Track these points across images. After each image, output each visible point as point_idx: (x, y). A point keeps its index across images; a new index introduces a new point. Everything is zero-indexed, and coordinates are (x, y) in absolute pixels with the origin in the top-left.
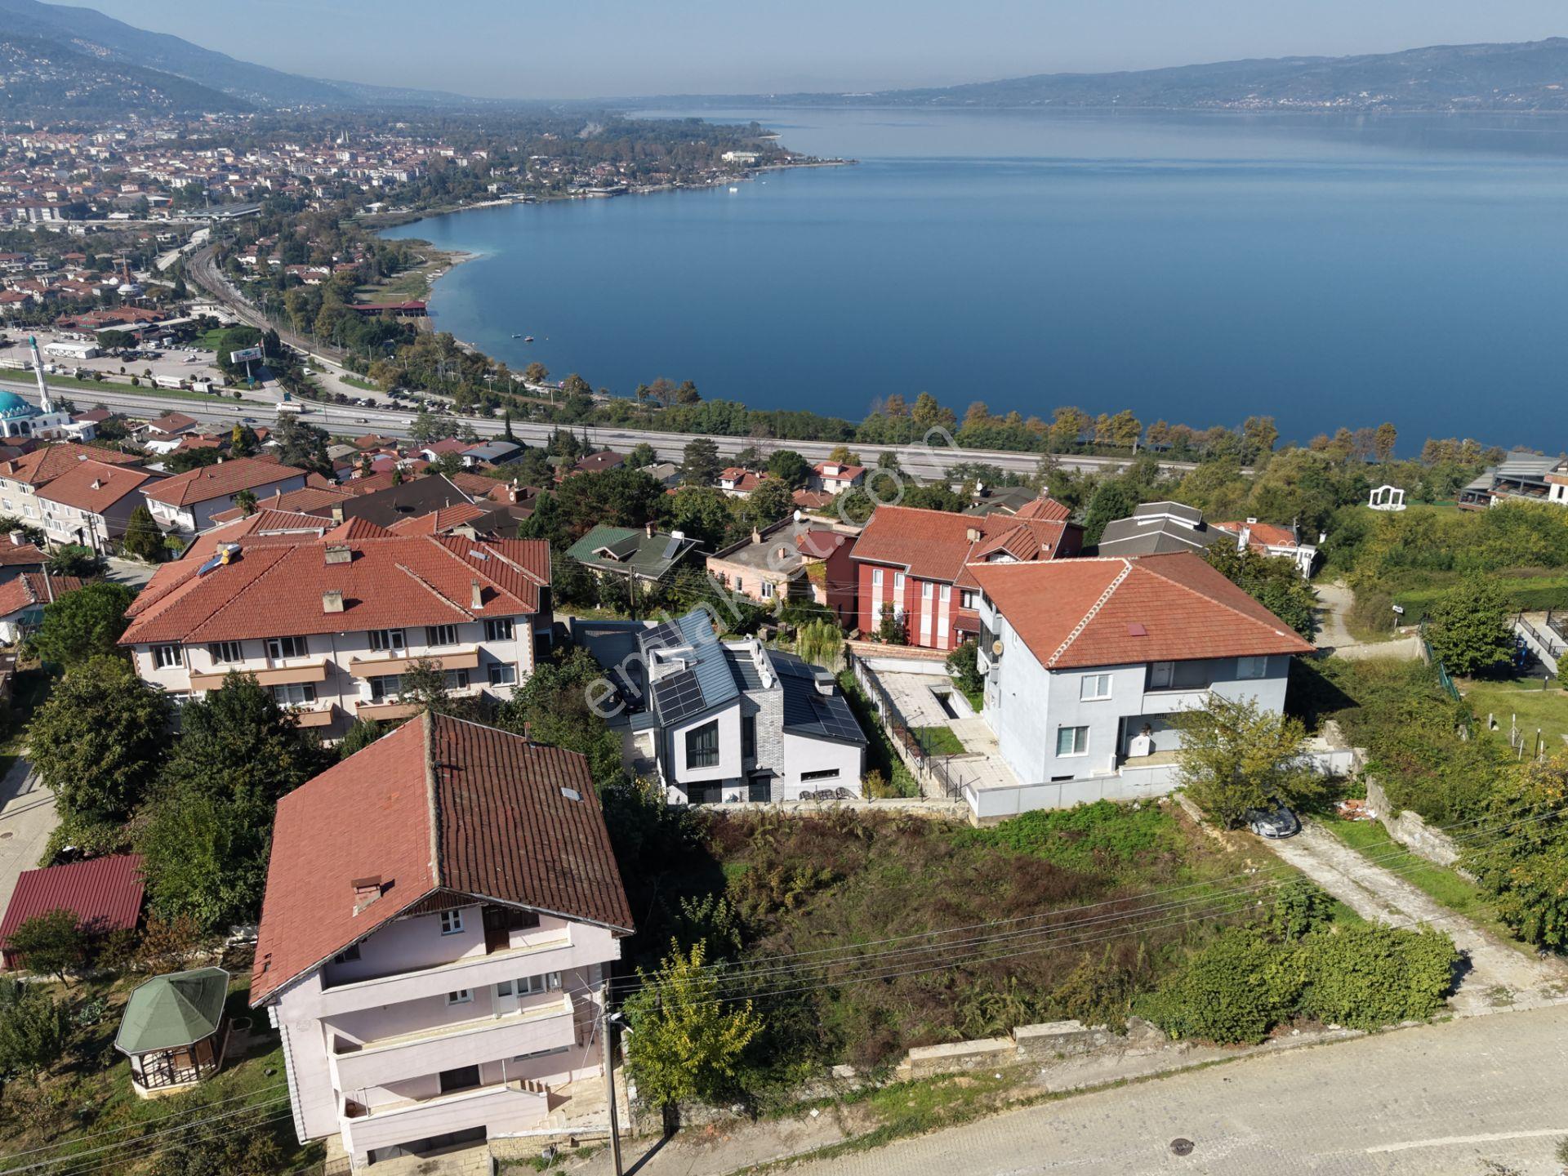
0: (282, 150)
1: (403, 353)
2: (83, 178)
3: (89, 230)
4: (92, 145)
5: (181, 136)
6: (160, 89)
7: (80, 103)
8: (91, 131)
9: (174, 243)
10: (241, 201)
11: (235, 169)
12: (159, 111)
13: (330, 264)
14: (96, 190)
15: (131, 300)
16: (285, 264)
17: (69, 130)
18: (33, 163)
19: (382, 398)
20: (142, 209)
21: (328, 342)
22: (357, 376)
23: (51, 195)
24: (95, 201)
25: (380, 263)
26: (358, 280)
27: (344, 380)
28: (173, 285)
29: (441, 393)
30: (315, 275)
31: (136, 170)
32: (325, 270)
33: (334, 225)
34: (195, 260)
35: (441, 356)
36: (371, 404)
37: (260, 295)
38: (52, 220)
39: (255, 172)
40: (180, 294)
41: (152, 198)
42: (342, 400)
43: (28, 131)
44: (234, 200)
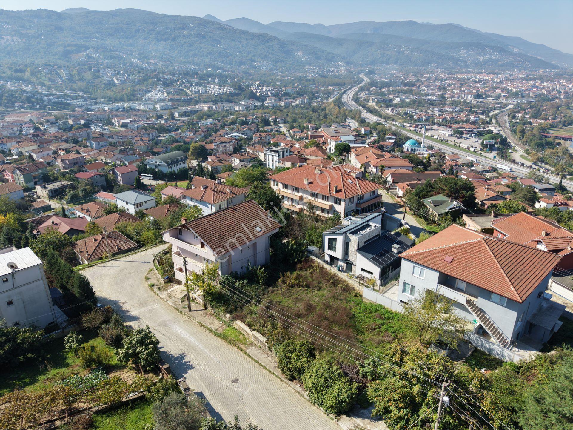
0: (558, 82)
1: (547, 151)
2: (487, 87)
3: (478, 102)
4: (497, 78)
5: (527, 76)
6: (529, 62)
7: (502, 66)
8: (500, 74)
9: (500, 108)
10: (532, 97)
11: (537, 87)
12: (525, 68)
13: (545, 119)
14: (488, 91)
15: (472, 123)
16: (530, 118)
17: (493, 73)
18: (476, 82)
19: (528, 163)
20: (499, 97)
21: (525, 143)
22: (526, 155)
23: (474, 92)
24: (485, 94)
25: (565, 122)
26: (552, 126)
27: (521, 156)
28: (488, 119)
29: (552, 167)
30: (538, 122)
31: (504, 86)
32: (542, 121)
33: (558, 107)
34: (502, 114)
35: (560, 155)
36: (523, 165)
37: (513, 126)
38: (469, 98)
39: (543, 88)
40: (489, 123)
41: (503, 94)
42: (514, 162)
43: (481, 73)
44: (529, 97)
